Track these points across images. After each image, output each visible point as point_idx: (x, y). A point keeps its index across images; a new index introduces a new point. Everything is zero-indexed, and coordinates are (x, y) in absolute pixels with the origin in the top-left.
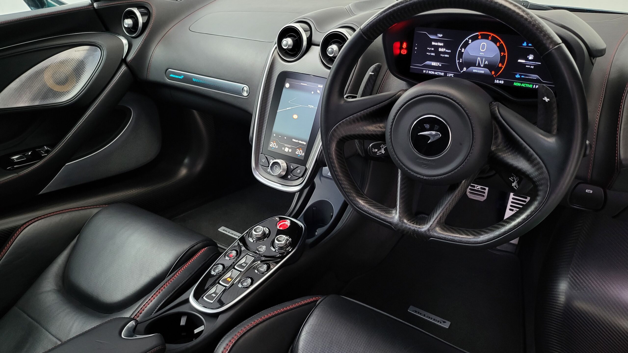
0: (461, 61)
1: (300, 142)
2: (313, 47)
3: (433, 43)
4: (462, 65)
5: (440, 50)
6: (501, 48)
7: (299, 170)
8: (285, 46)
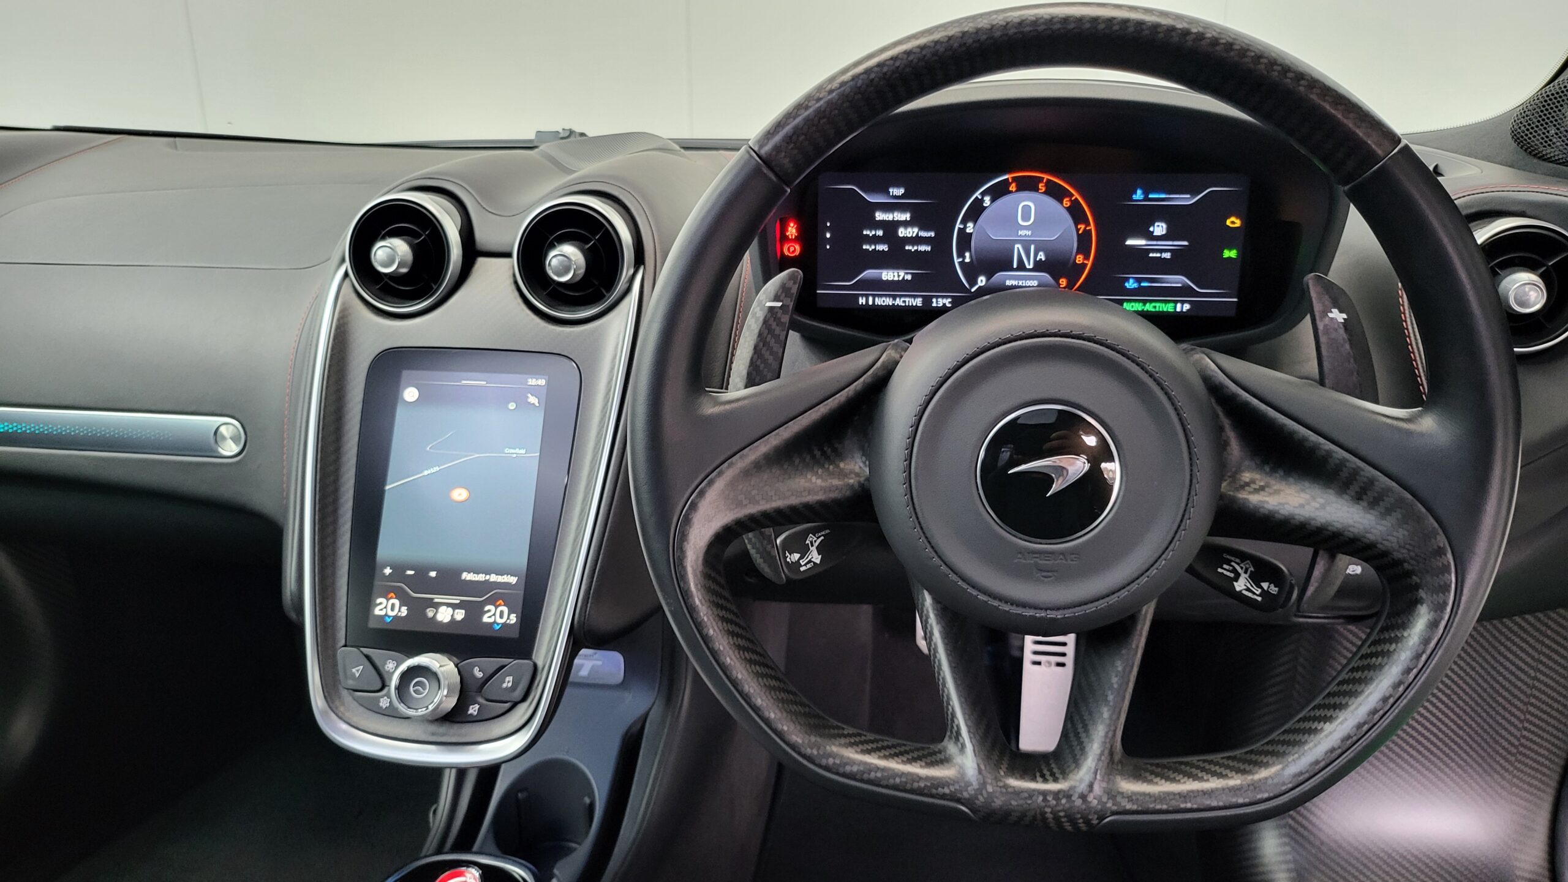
0: (967, 260)
1: (493, 578)
2: (485, 263)
3: (880, 216)
4: (972, 272)
5: (902, 232)
6: (1076, 213)
7: (510, 678)
8: (386, 266)
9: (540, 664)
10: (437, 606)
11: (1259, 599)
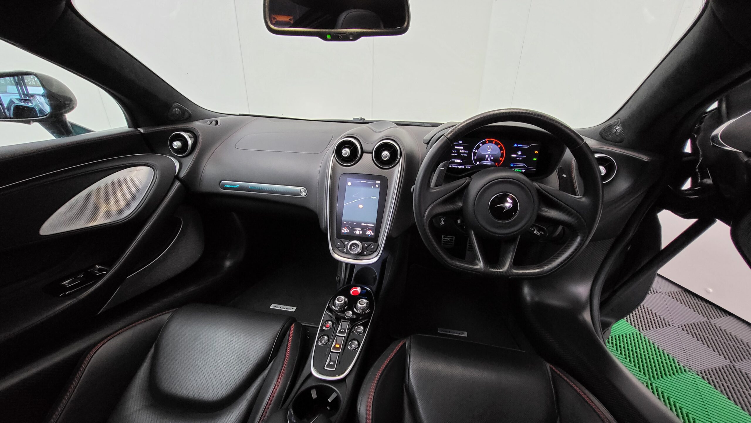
0: (475, 158)
1: (368, 225)
2: (364, 154)
3: (456, 147)
4: (476, 161)
5: (461, 151)
6: (501, 149)
7: (373, 246)
8: (345, 155)
9: (379, 244)
10: (356, 230)
11: (539, 235)
